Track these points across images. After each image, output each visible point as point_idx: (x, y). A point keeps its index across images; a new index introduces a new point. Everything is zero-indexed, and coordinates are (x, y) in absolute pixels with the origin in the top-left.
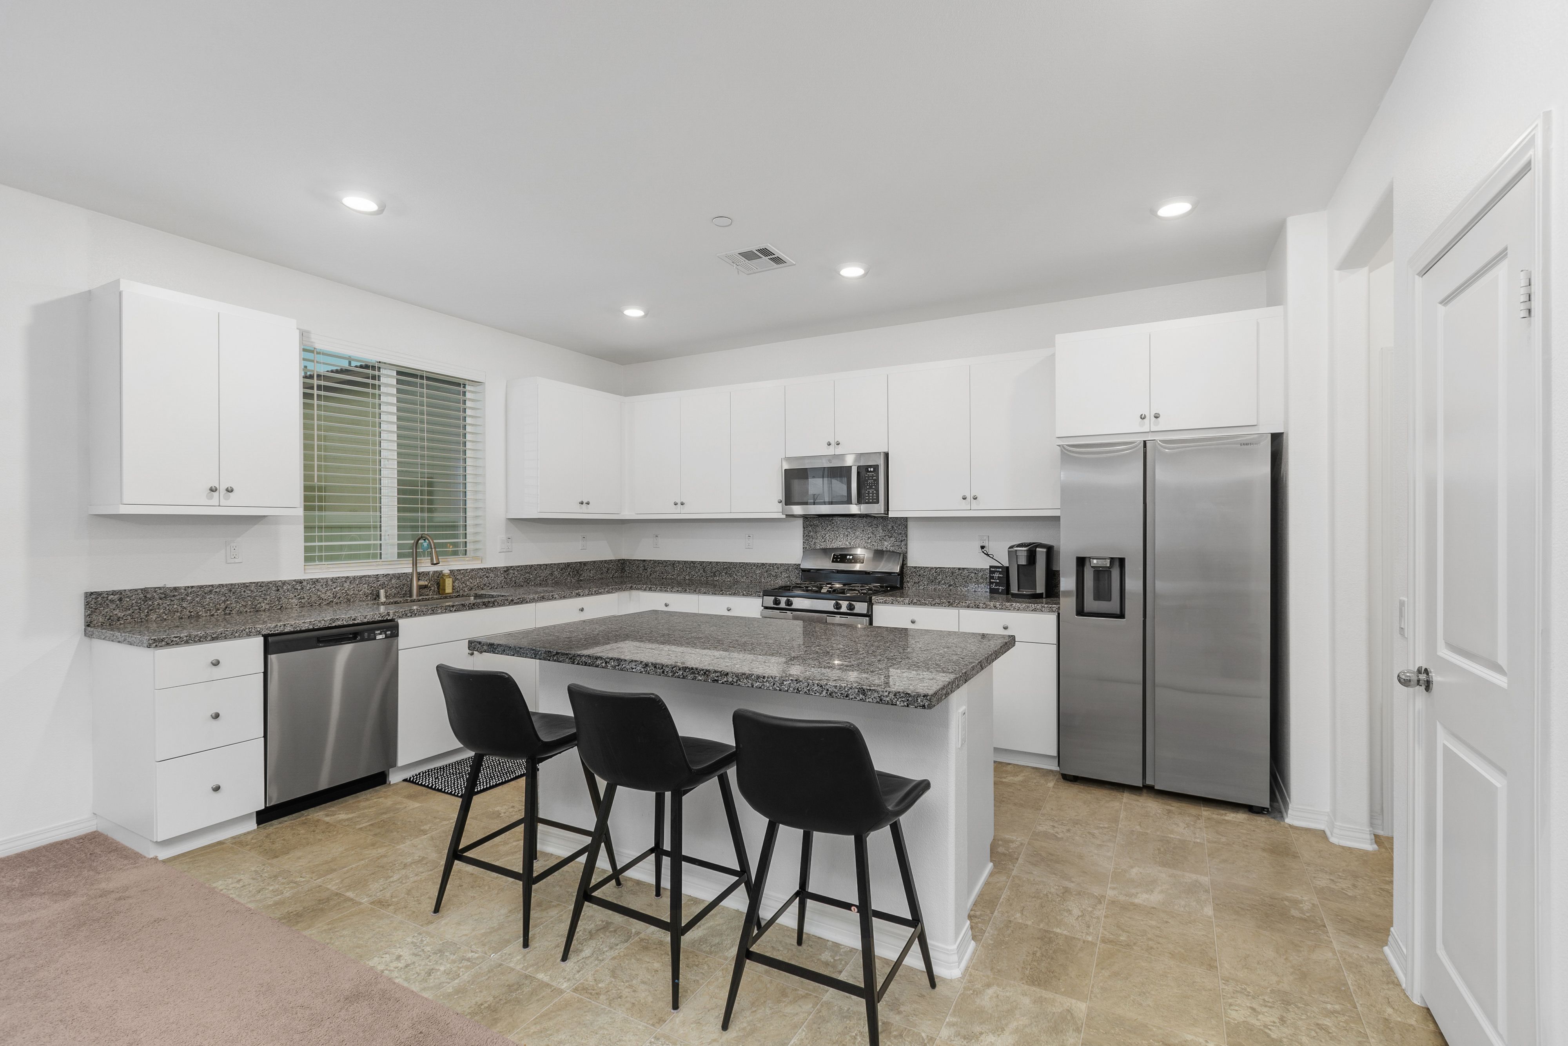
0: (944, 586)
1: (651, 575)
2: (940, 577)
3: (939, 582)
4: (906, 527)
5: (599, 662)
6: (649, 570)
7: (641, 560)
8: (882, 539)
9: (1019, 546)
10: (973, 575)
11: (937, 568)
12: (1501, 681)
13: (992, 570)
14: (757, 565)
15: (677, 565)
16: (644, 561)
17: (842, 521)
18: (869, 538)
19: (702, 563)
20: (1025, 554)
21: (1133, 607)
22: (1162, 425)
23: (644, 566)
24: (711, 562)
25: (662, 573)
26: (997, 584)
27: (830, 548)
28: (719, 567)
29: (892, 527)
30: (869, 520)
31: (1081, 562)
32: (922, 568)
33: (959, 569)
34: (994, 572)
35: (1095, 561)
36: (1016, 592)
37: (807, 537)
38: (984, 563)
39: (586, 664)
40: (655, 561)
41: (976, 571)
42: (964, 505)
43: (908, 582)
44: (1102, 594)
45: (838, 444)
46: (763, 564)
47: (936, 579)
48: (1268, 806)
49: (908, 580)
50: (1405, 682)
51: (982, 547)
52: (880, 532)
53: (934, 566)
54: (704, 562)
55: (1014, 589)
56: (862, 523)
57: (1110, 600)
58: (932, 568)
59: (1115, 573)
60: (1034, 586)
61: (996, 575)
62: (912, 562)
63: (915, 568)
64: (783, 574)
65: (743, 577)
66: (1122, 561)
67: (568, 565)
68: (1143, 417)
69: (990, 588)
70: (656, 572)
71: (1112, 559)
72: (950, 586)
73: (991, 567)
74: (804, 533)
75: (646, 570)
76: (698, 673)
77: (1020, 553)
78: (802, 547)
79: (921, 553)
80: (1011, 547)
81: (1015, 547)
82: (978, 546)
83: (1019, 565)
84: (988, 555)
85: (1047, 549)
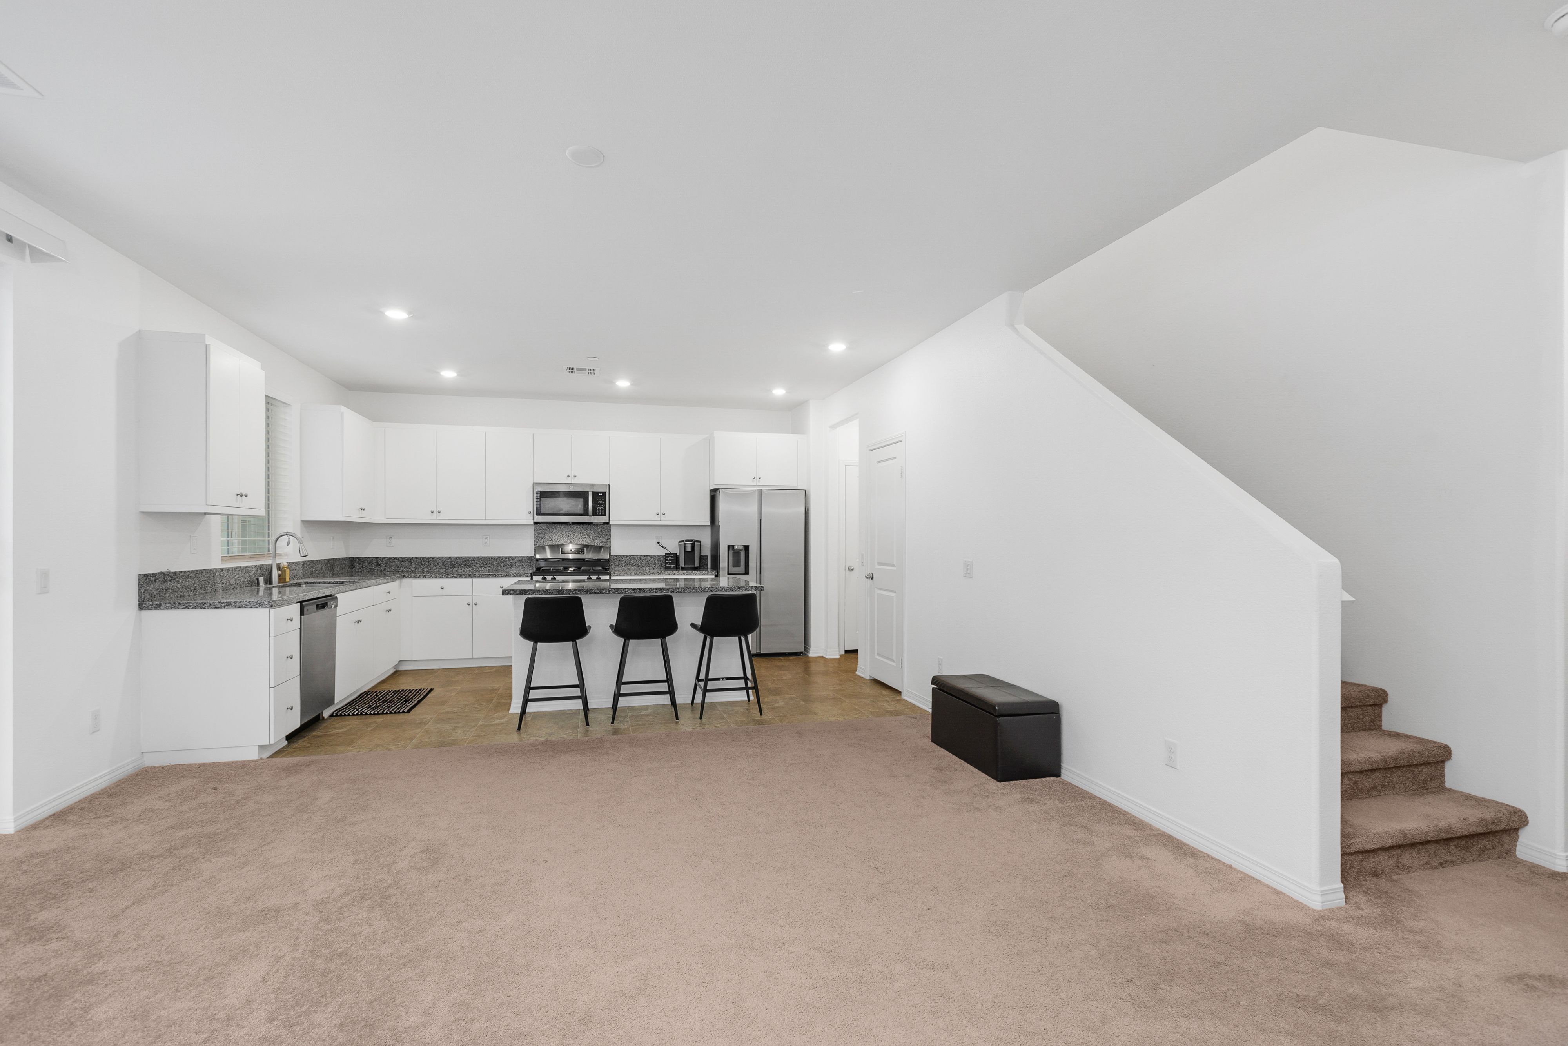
0: (635, 567)
1: (385, 569)
2: (633, 561)
3: (632, 565)
6: (383, 566)
7: (374, 558)
8: (593, 538)
9: (687, 541)
10: (652, 559)
11: (630, 556)
12: (895, 568)
13: (666, 556)
14: (494, 558)
15: (415, 560)
16: (377, 558)
18: (584, 538)
20: (689, 546)
21: (753, 564)
23: (377, 562)
24: (450, 557)
25: (398, 567)
26: (670, 563)
27: (555, 545)
28: (458, 560)
30: (587, 526)
31: (728, 548)
32: (621, 556)
33: (644, 556)
34: (668, 557)
35: (736, 547)
36: (682, 566)
37: (537, 537)
38: (662, 552)
40: (390, 558)
41: (655, 557)
42: (657, 518)
43: (612, 565)
45: (575, 477)
46: (500, 557)
47: (630, 562)
48: (803, 650)
49: (612, 563)
50: (867, 578)
51: (658, 543)
52: (593, 534)
53: (628, 555)
54: (443, 557)
55: (682, 564)
56: (581, 528)
57: (740, 566)
58: (627, 556)
59: (743, 554)
60: (693, 564)
61: (670, 558)
62: (614, 553)
63: (616, 556)
64: (517, 563)
65: (481, 567)
66: (747, 548)
68: (754, 478)
69: (665, 566)
70: (391, 566)
71: (742, 546)
72: (639, 566)
73: (666, 554)
74: (535, 535)
75: (380, 565)
76: (664, 590)
77: (687, 545)
78: (533, 544)
79: (620, 546)
80: (679, 542)
81: (683, 541)
82: (655, 542)
83: (685, 552)
84: (663, 547)
85: (700, 542)
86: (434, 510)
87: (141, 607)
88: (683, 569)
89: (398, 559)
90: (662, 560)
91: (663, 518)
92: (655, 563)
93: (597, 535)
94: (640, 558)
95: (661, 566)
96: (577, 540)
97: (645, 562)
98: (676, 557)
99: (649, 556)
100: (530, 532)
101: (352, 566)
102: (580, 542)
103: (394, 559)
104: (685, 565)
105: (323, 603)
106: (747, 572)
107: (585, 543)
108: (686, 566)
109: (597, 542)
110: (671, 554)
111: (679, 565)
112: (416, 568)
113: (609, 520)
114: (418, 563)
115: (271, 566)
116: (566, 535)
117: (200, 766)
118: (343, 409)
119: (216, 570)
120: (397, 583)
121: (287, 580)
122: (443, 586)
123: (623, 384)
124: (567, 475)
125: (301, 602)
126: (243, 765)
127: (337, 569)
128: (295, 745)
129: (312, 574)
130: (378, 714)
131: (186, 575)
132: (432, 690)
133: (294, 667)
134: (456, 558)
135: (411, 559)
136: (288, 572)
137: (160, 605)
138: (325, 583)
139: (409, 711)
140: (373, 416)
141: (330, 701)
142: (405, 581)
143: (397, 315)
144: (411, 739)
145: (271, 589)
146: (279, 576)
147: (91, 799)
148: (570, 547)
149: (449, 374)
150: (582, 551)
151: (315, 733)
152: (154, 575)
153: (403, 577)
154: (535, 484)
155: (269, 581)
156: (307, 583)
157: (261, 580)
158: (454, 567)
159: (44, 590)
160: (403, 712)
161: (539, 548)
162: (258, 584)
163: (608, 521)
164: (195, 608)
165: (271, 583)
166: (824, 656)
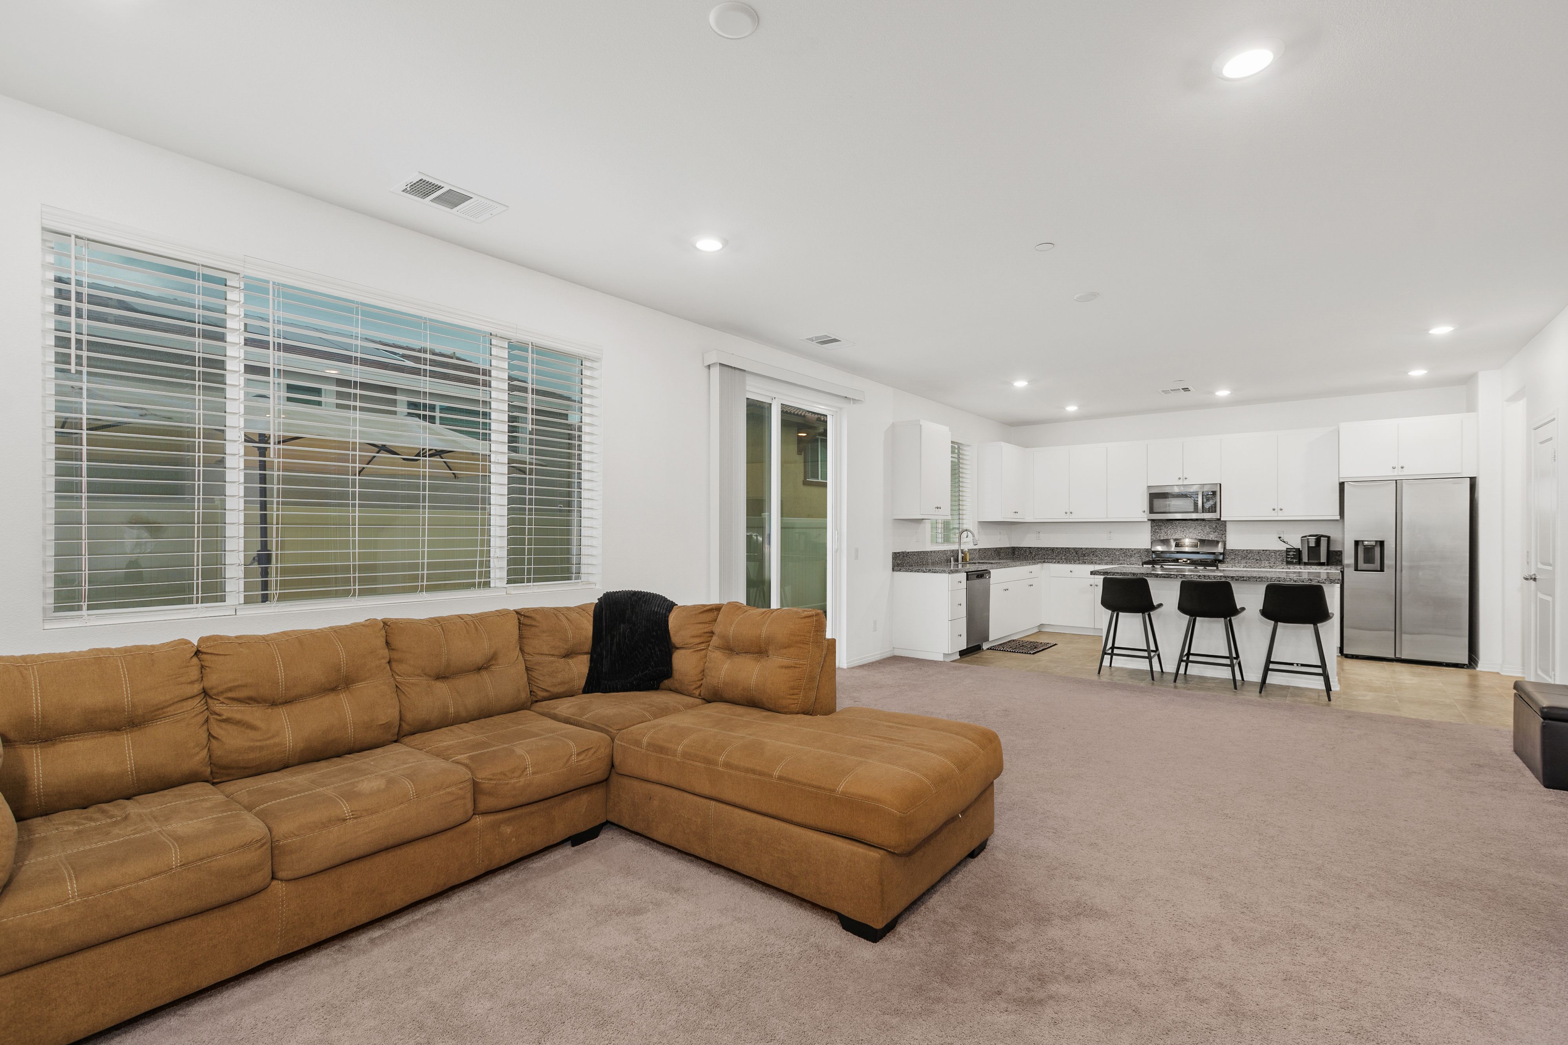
0: (1252, 561)
1: (1034, 556)
2: (1250, 555)
3: (1249, 558)
4: (1226, 526)
5: (1172, 576)
6: (1033, 553)
8: (1208, 533)
9: (1310, 536)
10: (1273, 554)
11: (1248, 550)
13: (1288, 551)
14: (1117, 550)
16: (1030, 548)
17: (1179, 523)
18: (1200, 533)
19: (1074, 549)
20: (1314, 540)
21: (1389, 561)
22: (1405, 472)
23: (1030, 551)
24: (1083, 548)
25: (1043, 555)
26: (1292, 558)
28: (1089, 551)
29: (1216, 526)
30: (1199, 522)
31: (1357, 543)
32: (1237, 550)
33: (1263, 550)
34: (1290, 552)
35: (1366, 543)
36: (1307, 561)
37: (1154, 532)
38: (1283, 547)
39: (1165, 577)
40: (1038, 548)
41: (1275, 552)
42: (1275, 512)
43: (1226, 558)
44: (1369, 559)
45: (1186, 479)
46: (1121, 549)
47: (1247, 556)
48: (1467, 663)
51: (1280, 538)
52: (1207, 529)
55: (1305, 559)
56: (1194, 524)
57: (1374, 563)
58: (1245, 550)
59: (1377, 550)
60: (1319, 559)
62: (1228, 547)
63: (1232, 550)
64: (1136, 554)
65: (1106, 557)
66: (1382, 543)
67: (996, 548)
68: (1394, 468)
69: (1287, 560)
70: (1038, 554)
71: (1376, 541)
72: (1257, 560)
73: (1287, 549)
74: (1150, 530)
77: (1310, 540)
78: (1150, 538)
79: (1235, 541)
80: (1302, 537)
81: (1305, 537)
82: (1276, 536)
83: (1309, 547)
84: (1284, 542)
85: (1329, 538)
86: (1068, 511)
87: (893, 570)
88: (1305, 564)
89: (1044, 548)
90: (1285, 554)
91: (1280, 512)
92: (1276, 558)
93: (1212, 530)
94: (1259, 553)
95: (1282, 561)
96: (1191, 534)
97: (1264, 556)
98: (1299, 552)
99: (1269, 550)
100: (1148, 526)
101: (1014, 553)
102: (1195, 536)
103: (1042, 549)
104: (1308, 560)
105: (981, 575)
106: (1382, 570)
107: (1199, 538)
108: (1310, 561)
109: (1212, 537)
110: (1294, 549)
111: (1302, 560)
112: (1056, 556)
113: (1221, 516)
114: (1058, 552)
115: (958, 550)
116: (1181, 531)
117: (917, 659)
118: (1003, 444)
119: (928, 552)
120: (1039, 566)
121: (968, 560)
122: (1072, 570)
123: (1223, 393)
124: (1178, 477)
125: (967, 572)
126: (935, 662)
127: (1002, 555)
128: (964, 659)
129: (985, 558)
130: (1015, 652)
131: (914, 553)
132: (1056, 644)
133: (963, 611)
134: (1086, 549)
135: (1053, 549)
136: (968, 554)
137: (901, 569)
138: (989, 563)
139: (1034, 654)
140: (1025, 445)
141: (986, 639)
142: (1046, 565)
143: (1021, 384)
144: (1027, 667)
145: (958, 565)
146: (963, 557)
147: (872, 663)
148: (1187, 541)
149: (1072, 409)
150: (1195, 545)
151: (975, 656)
152: (899, 553)
153: (1044, 562)
154: (1149, 487)
155: (957, 560)
156: (979, 563)
157: (952, 558)
158: (1084, 556)
159: (857, 558)
160: (1030, 653)
161: (1153, 543)
162: (951, 562)
163: (1219, 518)
164: (915, 571)
165: (958, 562)
166: (1500, 672)
